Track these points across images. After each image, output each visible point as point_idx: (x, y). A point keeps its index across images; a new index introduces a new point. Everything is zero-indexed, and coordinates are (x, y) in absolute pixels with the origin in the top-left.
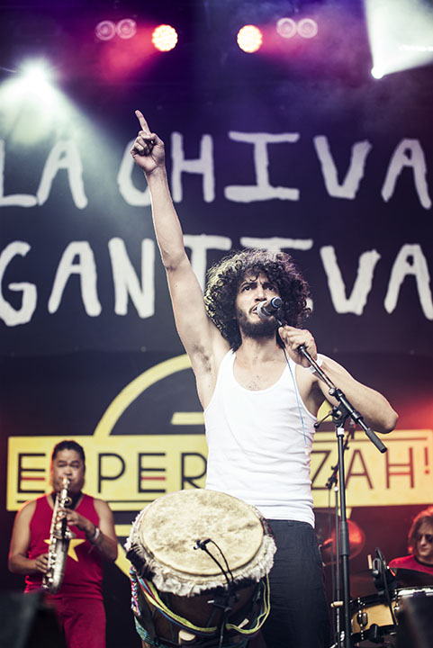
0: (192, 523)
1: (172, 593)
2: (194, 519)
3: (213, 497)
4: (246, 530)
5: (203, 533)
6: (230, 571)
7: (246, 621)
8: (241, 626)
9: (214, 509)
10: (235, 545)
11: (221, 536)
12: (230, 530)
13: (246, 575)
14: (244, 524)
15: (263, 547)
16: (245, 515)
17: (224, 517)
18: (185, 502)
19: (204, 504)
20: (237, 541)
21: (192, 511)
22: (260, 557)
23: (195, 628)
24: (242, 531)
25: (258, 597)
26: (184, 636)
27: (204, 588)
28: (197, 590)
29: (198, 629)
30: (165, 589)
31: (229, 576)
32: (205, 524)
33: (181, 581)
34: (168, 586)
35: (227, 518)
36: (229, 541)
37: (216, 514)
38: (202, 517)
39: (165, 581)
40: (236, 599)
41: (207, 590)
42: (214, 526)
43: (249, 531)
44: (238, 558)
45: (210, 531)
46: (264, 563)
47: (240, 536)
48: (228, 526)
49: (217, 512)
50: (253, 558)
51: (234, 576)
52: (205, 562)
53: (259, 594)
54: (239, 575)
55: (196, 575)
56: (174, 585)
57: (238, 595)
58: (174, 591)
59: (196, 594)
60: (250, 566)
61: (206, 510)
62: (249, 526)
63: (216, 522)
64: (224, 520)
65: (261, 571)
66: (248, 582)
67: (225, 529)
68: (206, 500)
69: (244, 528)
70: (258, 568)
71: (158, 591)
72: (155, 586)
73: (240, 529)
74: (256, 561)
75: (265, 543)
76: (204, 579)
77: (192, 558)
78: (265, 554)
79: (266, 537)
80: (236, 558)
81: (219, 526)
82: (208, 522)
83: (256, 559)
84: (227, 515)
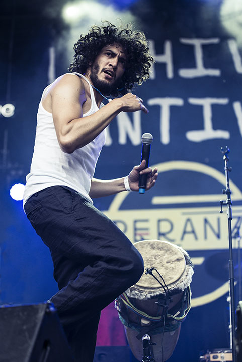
0: (147, 259)
1: (135, 298)
2: (148, 257)
3: (158, 245)
4: (176, 262)
5: (152, 265)
6: (166, 286)
7: (178, 313)
8: (176, 315)
9: (158, 251)
10: (170, 271)
11: (162, 266)
12: (167, 263)
13: (176, 287)
14: (176, 259)
15: (185, 271)
16: (176, 254)
17: (164, 255)
18: (143, 248)
19: (153, 248)
20: (171, 269)
21: (147, 253)
22: (183, 277)
23: (149, 317)
24: (174, 263)
25: (185, 299)
26: (144, 322)
27: (153, 295)
28: (149, 296)
29: (151, 317)
30: (132, 296)
31: (165, 288)
32: (154, 260)
33: (140, 291)
34: (133, 294)
35: (166, 256)
36: (166, 269)
37: (160, 254)
38: (152, 256)
39: (131, 292)
40: (171, 300)
41: (154, 296)
42: (158, 261)
43: (178, 263)
44: (171, 278)
45: (156, 263)
46: (186, 280)
47: (173, 266)
48: (166, 260)
49: (161, 253)
50: (180, 278)
51: (169, 288)
52: (153, 281)
53: (185, 297)
54: (172, 287)
55: (147, 288)
56: (136, 294)
57: (172, 298)
58: (137, 297)
59: (149, 299)
60: (178, 282)
61: (154, 252)
62: (178, 260)
63: (159, 258)
64: (164, 257)
65: (184, 284)
66: (177, 291)
67: (165, 262)
68: (154, 246)
69: (175, 261)
70: (182, 283)
71: (129, 297)
72: (127, 295)
73: (173, 262)
74: (181, 279)
75: (186, 269)
76: (152, 290)
77: (146, 279)
78: (186, 275)
79: (187, 266)
80: (170, 278)
81: (162, 260)
82: (155, 258)
83: (181, 278)
84: (166, 255)
